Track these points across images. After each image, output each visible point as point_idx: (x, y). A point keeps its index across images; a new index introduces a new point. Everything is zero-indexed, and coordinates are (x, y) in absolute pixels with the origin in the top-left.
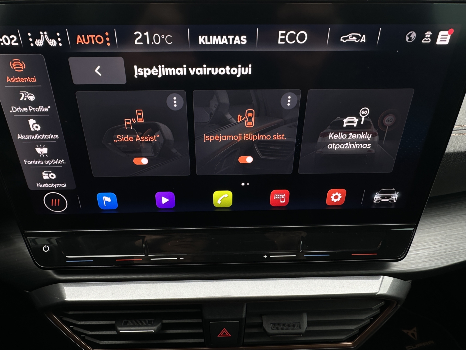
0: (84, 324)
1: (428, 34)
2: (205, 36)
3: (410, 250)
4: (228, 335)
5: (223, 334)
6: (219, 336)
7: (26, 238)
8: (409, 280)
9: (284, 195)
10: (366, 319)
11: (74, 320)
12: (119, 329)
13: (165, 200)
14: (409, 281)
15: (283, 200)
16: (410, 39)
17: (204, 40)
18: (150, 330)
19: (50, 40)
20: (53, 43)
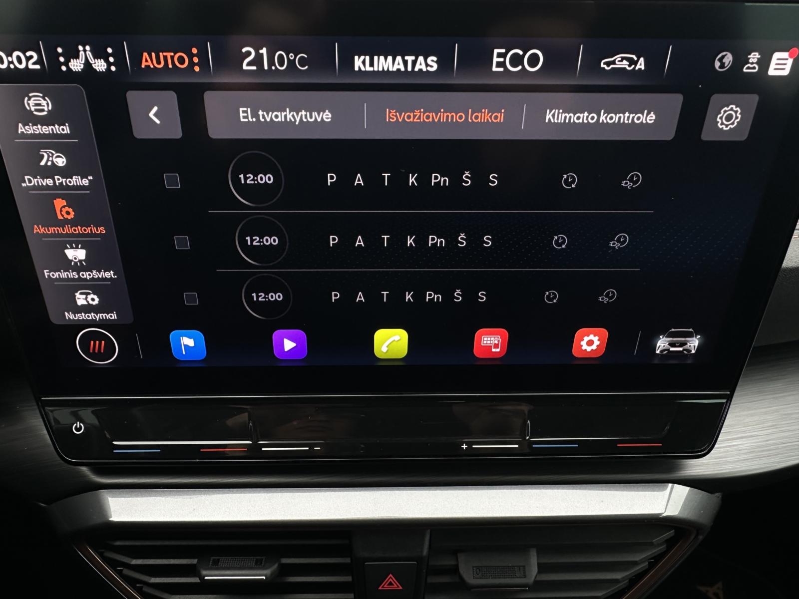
0: (142, 563)
2: (365, 55)
3: (719, 438)
4: (397, 586)
5: (388, 585)
6: (380, 588)
7: (44, 409)
8: (717, 492)
9: (498, 338)
10: (642, 561)
11: (124, 557)
12: (204, 572)
13: (289, 345)
14: (717, 494)
15: (496, 346)
16: (722, 66)
17: (364, 62)
18: (260, 576)
19: (94, 59)
20: (101, 65)
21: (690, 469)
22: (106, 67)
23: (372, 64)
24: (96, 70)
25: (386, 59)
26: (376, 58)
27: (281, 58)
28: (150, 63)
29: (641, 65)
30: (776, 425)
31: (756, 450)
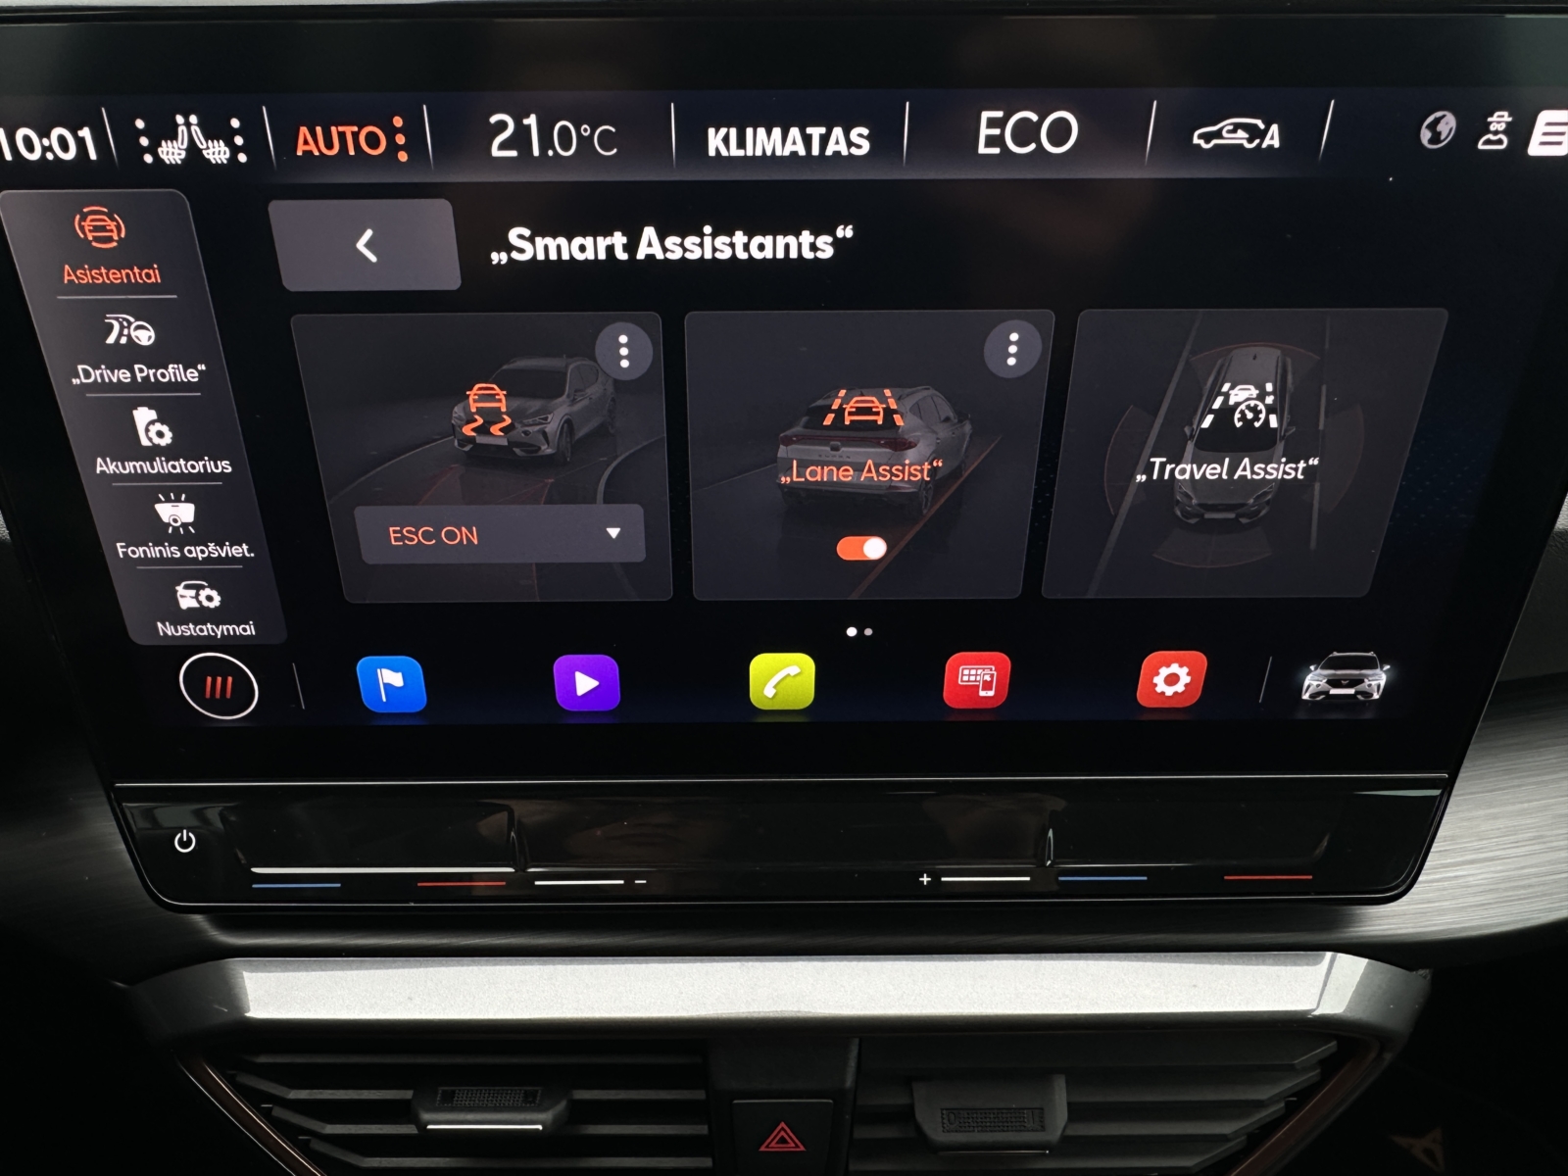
0: (308, 1097)
1: (1500, 120)
2: (729, 127)
3: (1427, 864)
4: (794, 1145)
5: (777, 1143)
6: (763, 1149)
7: (120, 805)
8: (1422, 968)
9: (991, 670)
10: (1273, 1101)
11: (274, 1085)
12: (426, 1116)
13: (584, 684)
14: (1421, 972)
15: (987, 686)
16: (1436, 138)
17: (726, 140)
18: (532, 1124)
19: (207, 141)
20: (220, 152)
21: (1369, 923)
22: (228, 155)
23: (741, 144)
24: (209, 160)
25: (769, 133)
26: (749, 131)
27: (565, 133)
28: (312, 147)
29: (1273, 138)
30: (1542, 837)
31: (1502, 886)
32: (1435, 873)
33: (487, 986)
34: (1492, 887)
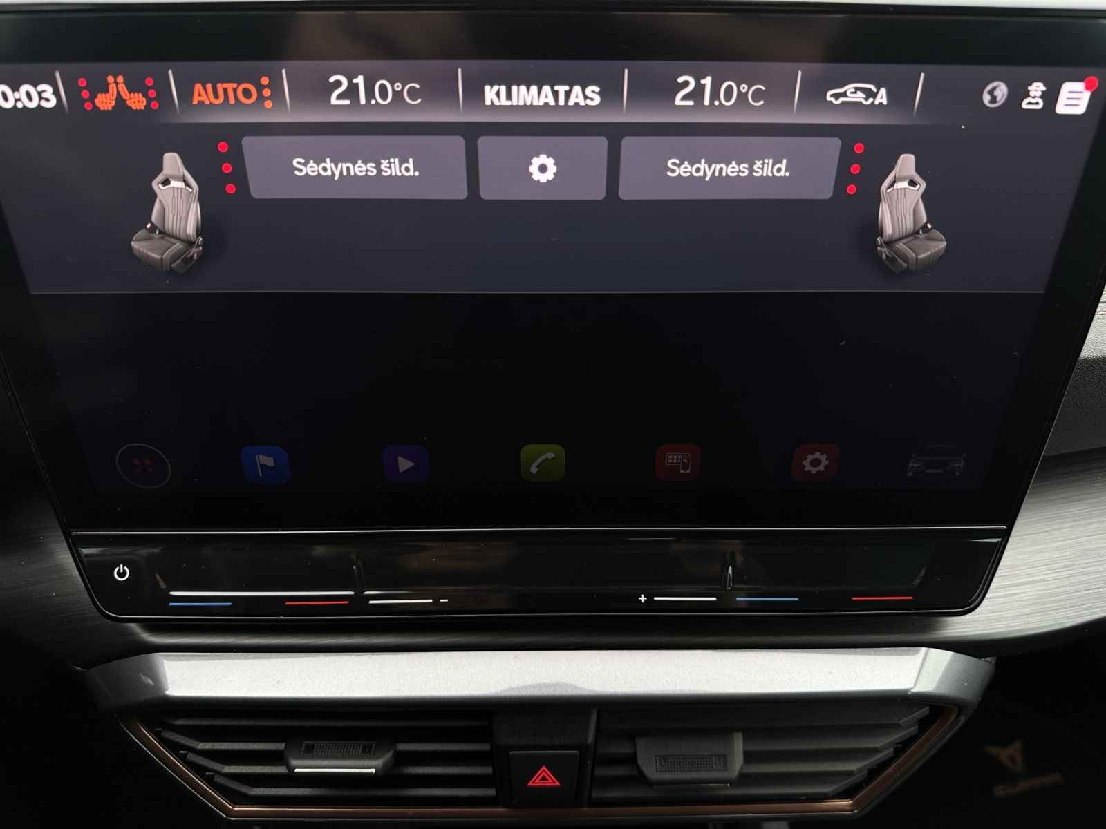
0: (212, 748)
2: (500, 85)
3: (992, 585)
4: (553, 782)
5: (541, 780)
6: (530, 784)
7: (77, 550)
8: (989, 657)
9: (688, 455)
10: (885, 748)
11: (188, 739)
12: (294, 762)
13: (404, 464)
14: (989, 659)
15: (685, 466)
16: (994, 100)
17: (498, 94)
18: (368, 768)
19: (130, 93)
20: (139, 102)
21: (952, 628)
22: (145, 103)
23: (509, 96)
24: (131, 108)
25: (528, 89)
26: (514, 88)
27: (383, 89)
28: (204, 98)
29: (882, 97)
30: (1071, 565)
31: (1044, 600)
32: (999, 591)
33: (335, 674)
34: (1037, 601)
